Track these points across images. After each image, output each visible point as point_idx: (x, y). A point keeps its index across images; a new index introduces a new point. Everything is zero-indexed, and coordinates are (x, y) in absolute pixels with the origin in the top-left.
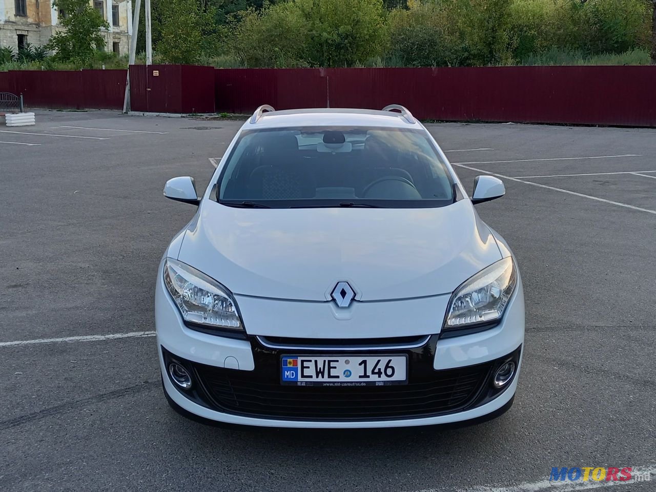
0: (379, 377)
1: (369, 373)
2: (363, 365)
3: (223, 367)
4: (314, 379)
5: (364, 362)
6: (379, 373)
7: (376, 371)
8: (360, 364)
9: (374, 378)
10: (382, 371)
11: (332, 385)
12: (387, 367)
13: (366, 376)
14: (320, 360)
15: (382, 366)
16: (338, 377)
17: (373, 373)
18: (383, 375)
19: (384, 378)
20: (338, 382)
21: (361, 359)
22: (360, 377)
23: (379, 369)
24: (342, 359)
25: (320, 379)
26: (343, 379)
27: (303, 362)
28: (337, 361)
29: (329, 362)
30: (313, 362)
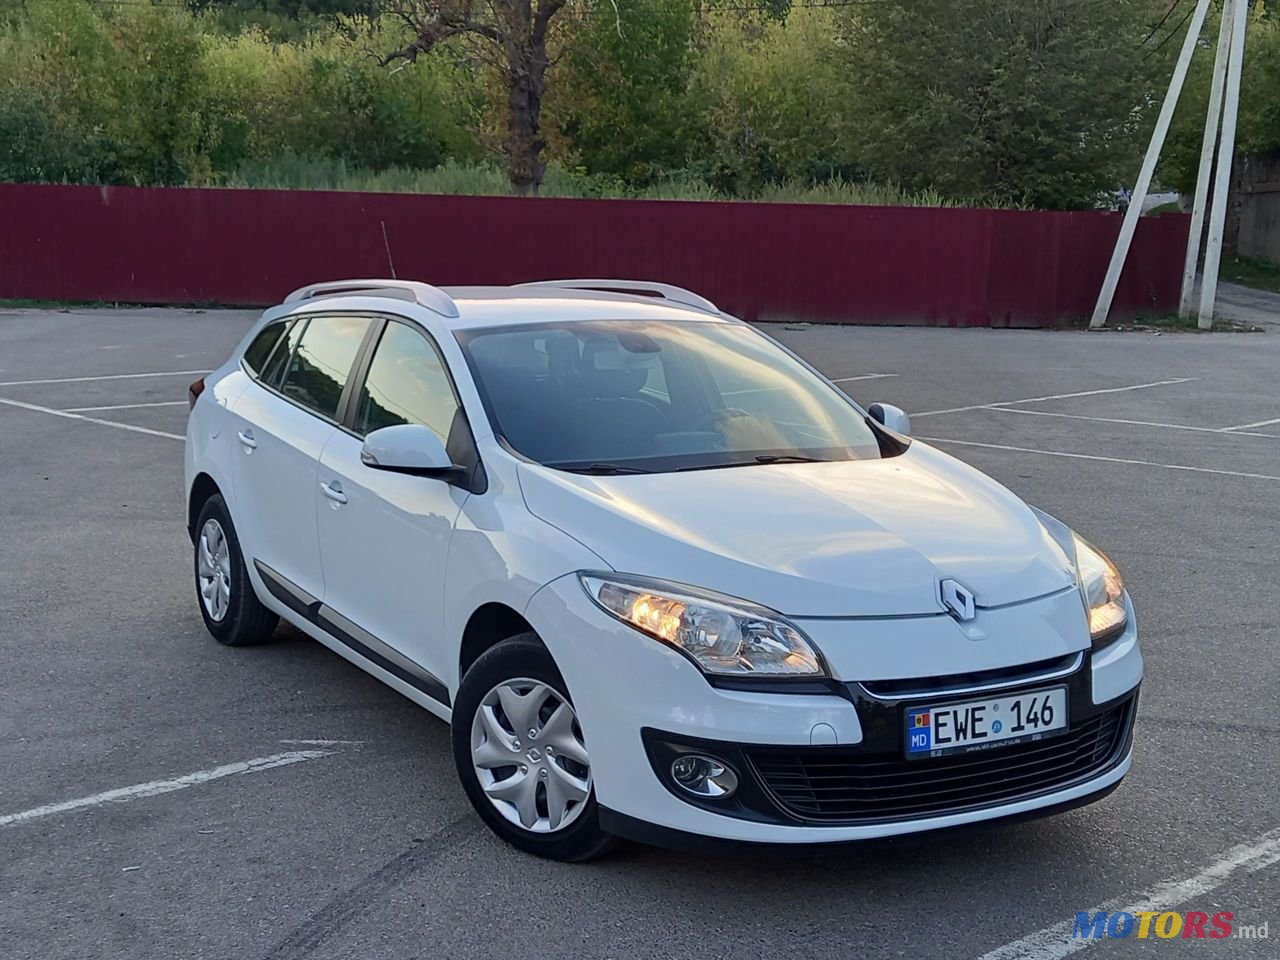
0: (1036, 726)
1: (1023, 722)
2: (1016, 709)
3: (808, 743)
4: (953, 743)
5: (1017, 705)
6: (1035, 720)
7: (1032, 717)
8: (1013, 709)
9: (1029, 729)
10: (1039, 716)
11: (978, 748)
12: (1045, 708)
13: (1020, 728)
14: (961, 709)
15: (1038, 708)
16: (985, 734)
17: (1029, 721)
18: (1040, 723)
19: (1041, 727)
20: (986, 743)
21: (1013, 700)
22: (1014, 730)
23: (1036, 714)
24: (988, 704)
25: (962, 742)
26: (992, 737)
27: (937, 715)
28: (983, 708)
29: (974, 710)
30: (952, 714)
